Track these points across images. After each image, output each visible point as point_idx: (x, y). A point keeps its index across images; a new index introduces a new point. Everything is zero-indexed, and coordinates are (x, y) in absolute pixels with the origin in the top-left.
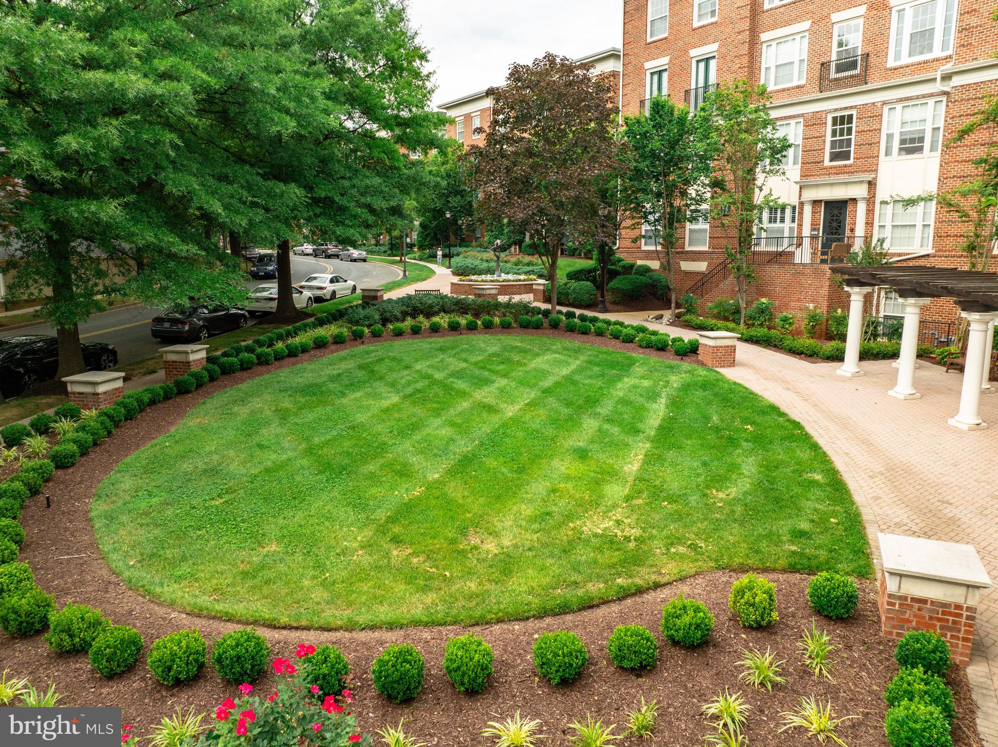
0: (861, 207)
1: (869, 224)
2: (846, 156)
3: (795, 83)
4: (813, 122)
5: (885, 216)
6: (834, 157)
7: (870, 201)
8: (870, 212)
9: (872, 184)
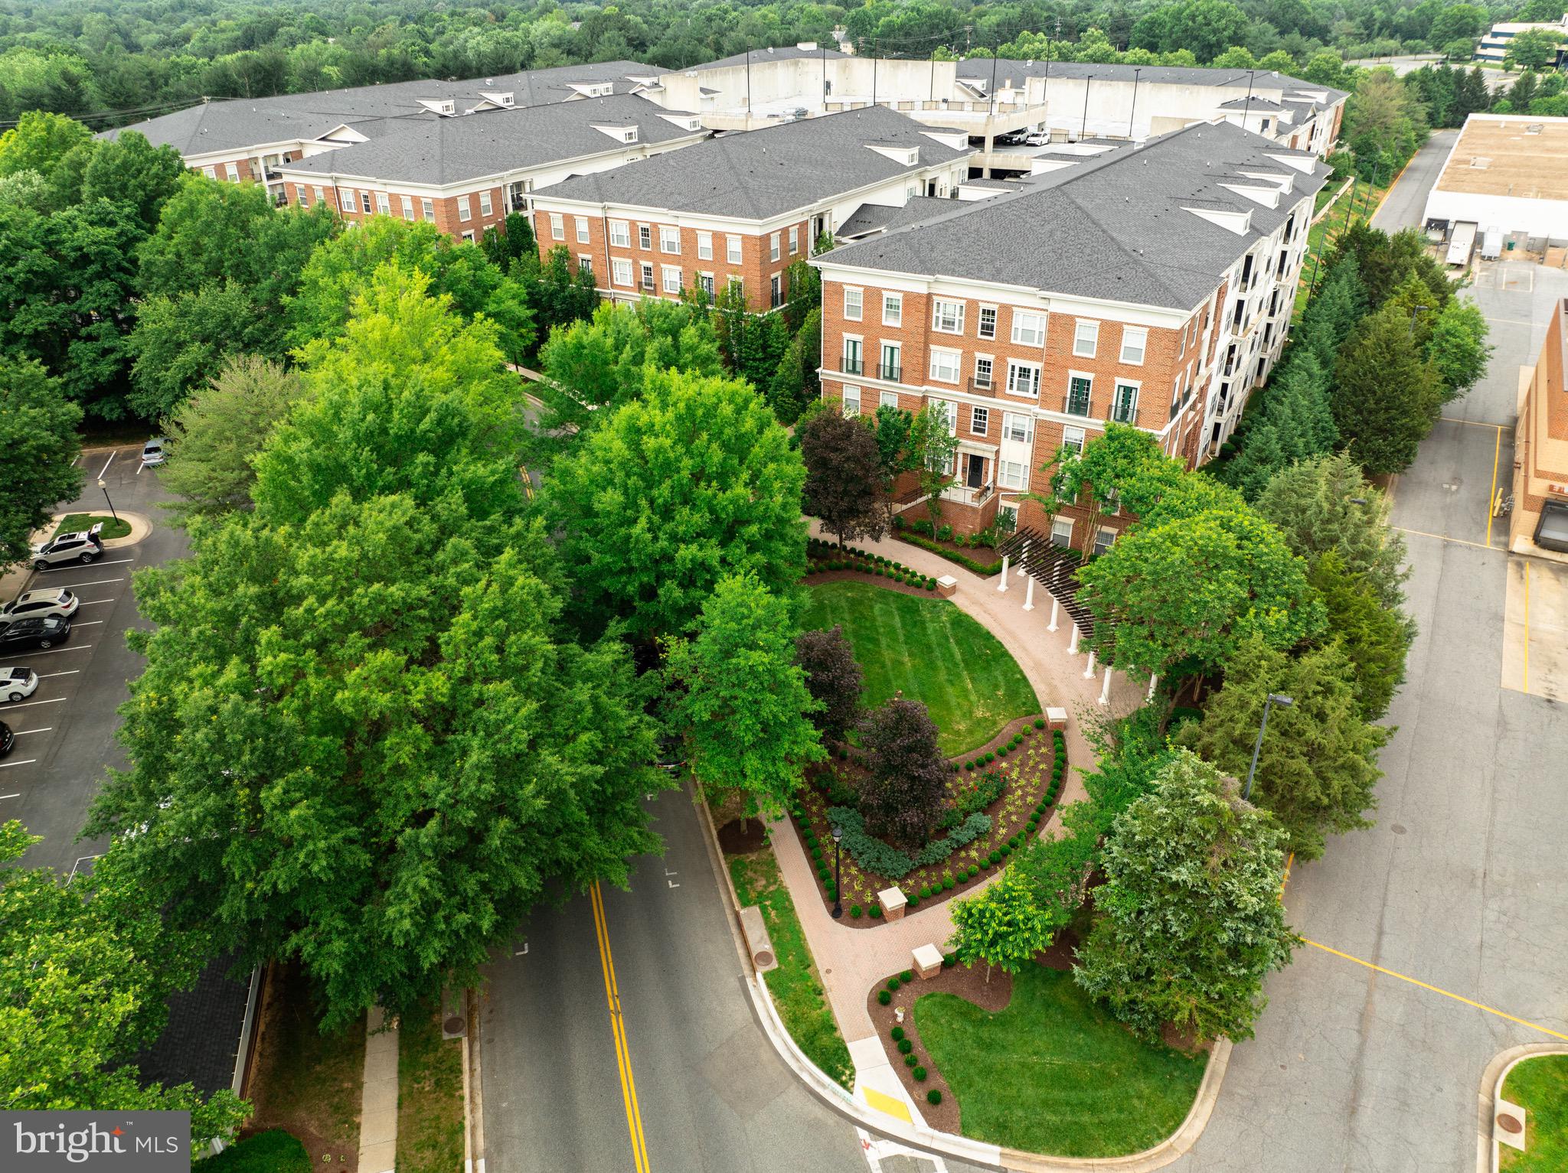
0: (991, 464)
1: (996, 471)
2: (983, 431)
3: (952, 381)
4: (963, 408)
5: (1004, 469)
6: (975, 429)
7: (997, 461)
8: (996, 465)
9: (997, 452)
